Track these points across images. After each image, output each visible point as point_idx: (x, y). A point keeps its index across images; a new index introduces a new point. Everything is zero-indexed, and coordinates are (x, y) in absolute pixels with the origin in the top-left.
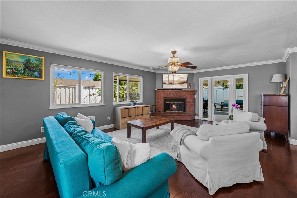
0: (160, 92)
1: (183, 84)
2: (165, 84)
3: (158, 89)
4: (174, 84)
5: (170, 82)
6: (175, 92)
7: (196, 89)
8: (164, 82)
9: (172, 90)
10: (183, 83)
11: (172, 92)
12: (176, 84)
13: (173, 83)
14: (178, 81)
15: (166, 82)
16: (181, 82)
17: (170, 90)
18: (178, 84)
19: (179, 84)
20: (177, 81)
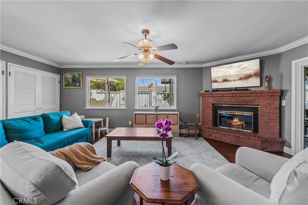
0: (207, 95)
1: (247, 79)
2: (216, 81)
3: (205, 91)
4: (231, 81)
5: (224, 78)
6: (231, 95)
7: (284, 88)
8: (213, 79)
9: (225, 92)
10: (249, 77)
11: (226, 95)
12: (234, 80)
13: (228, 79)
14: (238, 75)
15: (217, 80)
16: (243, 76)
17: (223, 92)
18: (237, 80)
19: (241, 79)
20: (236, 75)
